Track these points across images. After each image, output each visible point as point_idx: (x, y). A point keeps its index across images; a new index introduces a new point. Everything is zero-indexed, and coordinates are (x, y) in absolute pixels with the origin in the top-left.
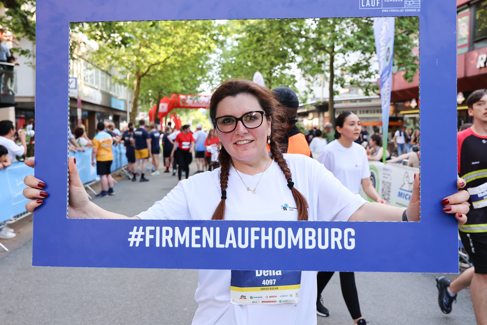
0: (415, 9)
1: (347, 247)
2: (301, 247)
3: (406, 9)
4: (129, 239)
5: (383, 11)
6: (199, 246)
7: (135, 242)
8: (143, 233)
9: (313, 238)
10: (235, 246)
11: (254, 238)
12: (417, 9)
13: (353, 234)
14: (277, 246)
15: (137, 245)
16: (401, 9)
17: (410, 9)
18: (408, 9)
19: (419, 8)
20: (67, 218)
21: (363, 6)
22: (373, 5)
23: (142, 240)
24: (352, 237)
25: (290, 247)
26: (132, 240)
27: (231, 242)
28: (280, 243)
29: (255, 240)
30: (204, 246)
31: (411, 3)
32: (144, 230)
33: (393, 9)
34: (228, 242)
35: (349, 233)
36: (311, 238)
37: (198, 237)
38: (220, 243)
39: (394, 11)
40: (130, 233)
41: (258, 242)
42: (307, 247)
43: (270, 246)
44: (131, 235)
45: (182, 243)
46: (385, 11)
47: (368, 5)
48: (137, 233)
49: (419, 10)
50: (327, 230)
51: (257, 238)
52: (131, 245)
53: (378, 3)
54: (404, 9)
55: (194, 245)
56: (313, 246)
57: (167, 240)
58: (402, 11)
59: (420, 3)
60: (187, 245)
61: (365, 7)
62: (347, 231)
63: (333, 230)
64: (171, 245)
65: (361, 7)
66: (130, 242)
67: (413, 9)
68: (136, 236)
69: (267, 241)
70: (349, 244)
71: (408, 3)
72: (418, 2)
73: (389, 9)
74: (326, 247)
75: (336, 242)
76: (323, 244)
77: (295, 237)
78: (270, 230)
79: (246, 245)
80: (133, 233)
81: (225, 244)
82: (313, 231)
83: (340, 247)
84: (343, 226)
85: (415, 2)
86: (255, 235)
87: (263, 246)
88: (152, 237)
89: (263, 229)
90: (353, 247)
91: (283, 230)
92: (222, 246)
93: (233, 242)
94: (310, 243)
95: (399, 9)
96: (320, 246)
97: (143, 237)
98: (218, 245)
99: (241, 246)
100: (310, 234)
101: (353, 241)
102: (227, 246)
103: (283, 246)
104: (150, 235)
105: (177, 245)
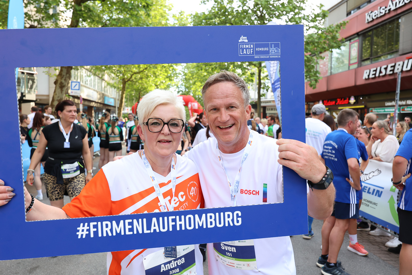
0: (277, 55)
1: (236, 224)
2: (205, 227)
3: (271, 56)
4: (77, 233)
5: (255, 57)
6: (131, 233)
7: (82, 235)
8: (88, 228)
9: (212, 220)
10: (158, 231)
11: (171, 224)
12: (278, 56)
13: (240, 215)
14: (188, 228)
15: (84, 237)
16: (267, 56)
17: (274, 56)
18: (272, 56)
19: (279, 55)
20: (26, 221)
21: (241, 54)
22: (248, 53)
23: (88, 233)
24: (240, 217)
25: (197, 227)
26: (79, 234)
27: (155, 228)
28: (190, 226)
29: (172, 225)
30: (135, 232)
31: (274, 51)
32: (89, 225)
33: (262, 56)
34: (153, 228)
35: (237, 214)
36: (211, 220)
37: (130, 227)
38: (147, 230)
39: (263, 57)
40: (78, 229)
41: (174, 227)
42: (209, 226)
43: (183, 228)
44: (79, 230)
45: (118, 232)
46: (257, 57)
47: (245, 53)
48: (83, 228)
49: (279, 57)
50: (222, 214)
51: (174, 223)
52: (79, 237)
53: (251, 51)
54: (270, 56)
55: (128, 233)
56: (213, 225)
57: (107, 231)
58: (268, 57)
59: (280, 51)
60: (123, 233)
61: (243, 54)
62: (235, 213)
63: (226, 213)
64: (110, 234)
65: (240, 54)
66: (78, 235)
67: (276, 55)
68: (83, 231)
69: (181, 225)
70: (238, 221)
71: (272, 51)
72: (279, 51)
73: (259, 56)
74: (222, 225)
75: (228, 221)
76: (220, 223)
77: (200, 221)
78: (183, 217)
79: (166, 229)
80: (80, 228)
81: (150, 230)
82: (213, 215)
83: (232, 225)
84: (232, 210)
85: (277, 51)
86: (172, 222)
87: (178, 229)
88: (95, 230)
89: (178, 217)
90: (240, 223)
91: (192, 216)
92: (149, 232)
93: (157, 228)
94: (211, 223)
95: (266, 56)
96: (218, 225)
97: (89, 230)
98: (146, 231)
99: (162, 230)
100: (211, 217)
101: (240, 219)
102: (152, 231)
103: (192, 227)
104: (93, 228)
105: (114, 234)
